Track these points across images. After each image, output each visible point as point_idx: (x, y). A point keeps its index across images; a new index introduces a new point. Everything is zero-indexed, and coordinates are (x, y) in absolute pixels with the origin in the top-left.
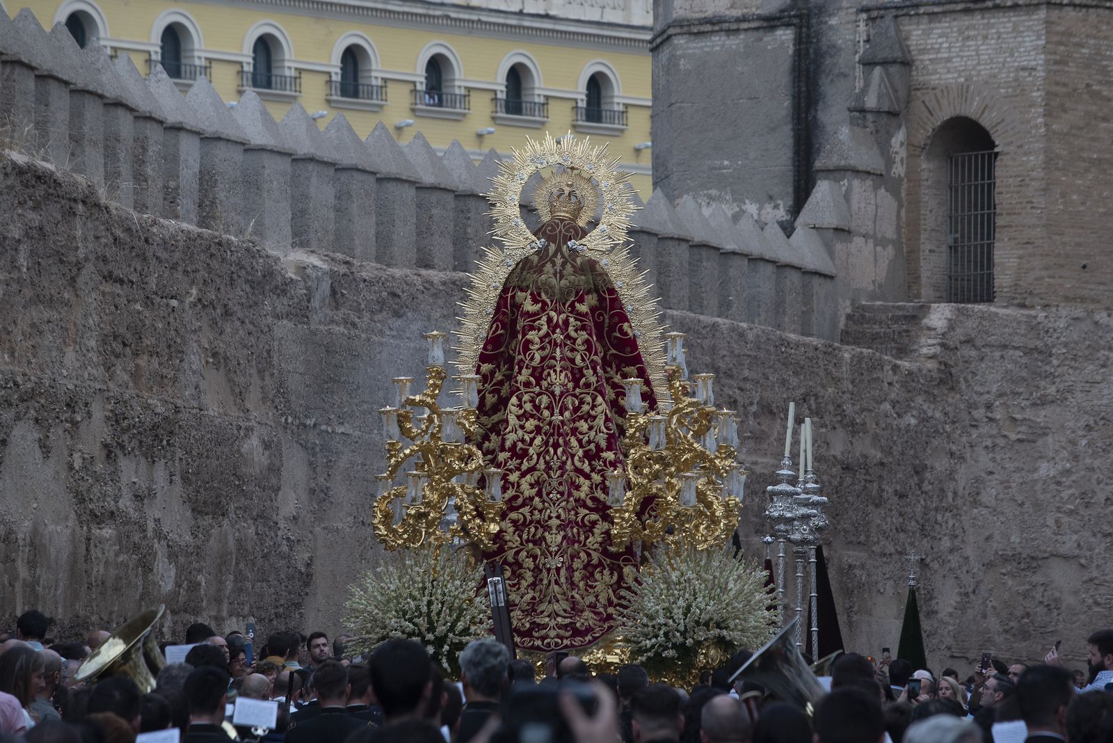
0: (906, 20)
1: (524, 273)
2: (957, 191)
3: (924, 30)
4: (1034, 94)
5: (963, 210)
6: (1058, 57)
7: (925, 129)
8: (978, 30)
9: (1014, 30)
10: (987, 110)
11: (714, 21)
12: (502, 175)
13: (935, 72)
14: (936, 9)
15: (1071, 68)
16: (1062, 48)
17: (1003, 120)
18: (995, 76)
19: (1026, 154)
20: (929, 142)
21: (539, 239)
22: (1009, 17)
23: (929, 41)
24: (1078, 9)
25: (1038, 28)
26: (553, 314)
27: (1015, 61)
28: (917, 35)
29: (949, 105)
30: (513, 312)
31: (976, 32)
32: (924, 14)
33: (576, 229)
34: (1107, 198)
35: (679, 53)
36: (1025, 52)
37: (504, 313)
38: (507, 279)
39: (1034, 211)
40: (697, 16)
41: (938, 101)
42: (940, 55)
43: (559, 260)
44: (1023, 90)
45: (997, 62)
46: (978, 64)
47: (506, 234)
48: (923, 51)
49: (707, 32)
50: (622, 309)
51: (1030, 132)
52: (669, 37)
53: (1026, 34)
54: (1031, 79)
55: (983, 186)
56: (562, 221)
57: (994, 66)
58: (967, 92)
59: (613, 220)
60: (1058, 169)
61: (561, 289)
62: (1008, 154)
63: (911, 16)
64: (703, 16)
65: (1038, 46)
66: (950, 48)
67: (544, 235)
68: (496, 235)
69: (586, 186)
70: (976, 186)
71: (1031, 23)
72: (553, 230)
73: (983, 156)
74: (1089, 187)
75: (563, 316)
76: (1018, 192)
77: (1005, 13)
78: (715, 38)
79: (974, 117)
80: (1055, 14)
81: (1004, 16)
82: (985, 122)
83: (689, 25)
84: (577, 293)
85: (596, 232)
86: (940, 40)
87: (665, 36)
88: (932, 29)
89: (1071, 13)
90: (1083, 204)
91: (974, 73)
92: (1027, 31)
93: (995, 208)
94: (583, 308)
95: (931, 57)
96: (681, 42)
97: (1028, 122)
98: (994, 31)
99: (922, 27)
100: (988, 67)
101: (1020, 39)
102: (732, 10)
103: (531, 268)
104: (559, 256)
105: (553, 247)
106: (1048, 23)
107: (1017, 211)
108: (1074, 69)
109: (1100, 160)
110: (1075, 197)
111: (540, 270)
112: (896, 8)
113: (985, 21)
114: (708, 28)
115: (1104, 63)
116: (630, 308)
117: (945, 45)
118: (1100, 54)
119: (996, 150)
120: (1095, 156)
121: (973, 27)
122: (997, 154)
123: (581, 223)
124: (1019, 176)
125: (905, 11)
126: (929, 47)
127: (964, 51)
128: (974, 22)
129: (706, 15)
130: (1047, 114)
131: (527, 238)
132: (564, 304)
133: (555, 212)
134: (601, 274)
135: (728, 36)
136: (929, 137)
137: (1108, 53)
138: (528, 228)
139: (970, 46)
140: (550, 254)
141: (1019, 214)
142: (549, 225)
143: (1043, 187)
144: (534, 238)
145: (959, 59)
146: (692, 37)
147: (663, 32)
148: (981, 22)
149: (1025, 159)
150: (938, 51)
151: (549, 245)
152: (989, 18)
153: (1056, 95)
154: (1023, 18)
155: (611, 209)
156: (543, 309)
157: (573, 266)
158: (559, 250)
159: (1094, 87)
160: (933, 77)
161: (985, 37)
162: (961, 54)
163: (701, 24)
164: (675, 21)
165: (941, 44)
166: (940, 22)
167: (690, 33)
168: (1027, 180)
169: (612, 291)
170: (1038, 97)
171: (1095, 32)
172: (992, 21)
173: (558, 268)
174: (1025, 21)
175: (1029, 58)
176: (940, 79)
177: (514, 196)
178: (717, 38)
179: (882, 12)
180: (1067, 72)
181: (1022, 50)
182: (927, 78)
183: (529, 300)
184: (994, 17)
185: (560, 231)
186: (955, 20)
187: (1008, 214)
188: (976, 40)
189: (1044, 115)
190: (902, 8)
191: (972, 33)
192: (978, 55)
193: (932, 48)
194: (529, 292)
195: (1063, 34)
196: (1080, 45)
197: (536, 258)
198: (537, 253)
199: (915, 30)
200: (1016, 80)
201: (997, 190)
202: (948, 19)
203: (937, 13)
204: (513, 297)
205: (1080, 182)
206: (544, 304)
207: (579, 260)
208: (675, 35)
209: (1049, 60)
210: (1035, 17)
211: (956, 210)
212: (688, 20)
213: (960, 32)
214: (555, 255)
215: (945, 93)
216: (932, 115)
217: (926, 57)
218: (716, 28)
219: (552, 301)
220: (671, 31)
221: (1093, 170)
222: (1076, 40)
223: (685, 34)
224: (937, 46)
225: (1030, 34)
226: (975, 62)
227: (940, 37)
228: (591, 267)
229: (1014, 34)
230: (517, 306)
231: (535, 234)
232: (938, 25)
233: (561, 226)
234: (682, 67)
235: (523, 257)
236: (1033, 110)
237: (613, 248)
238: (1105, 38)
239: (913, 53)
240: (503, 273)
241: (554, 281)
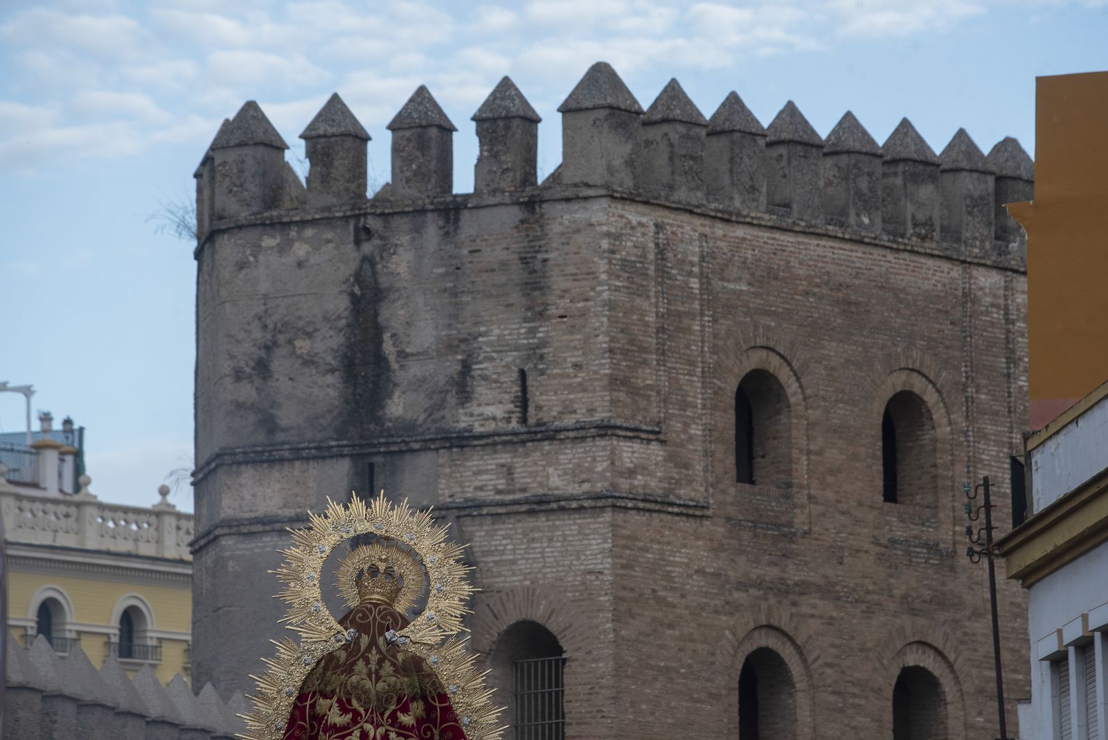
0: (468, 521)
1: (329, 673)
2: (522, 699)
3: (487, 531)
4: (602, 598)
5: (530, 720)
6: (624, 562)
7: (490, 634)
8: (543, 532)
9: (580, 533)
10: (554, 614)
11: (266, 521)
12: (297, 547)
13: (500, 575)
14: (500, 510)
15: (638, 572)
16: (628, 552)
17: (571, 625)
18: (561, 580)
19: (595, 660)
20: (494, 647)
21: (346, 629)
22: (575, 519)
23: (494, 543)
24: (642, 513)
25: (604, 531)
26: (368, 727)
27: (582, 564)
28: (481, 537)
29: (515, 609)
30: (312, 727)
31: (541, 534)
32: (487, 515)
33: (394, 616)
34: (675, 708)
35: (227, 554)
36: (591, 555)
37: (302, 728)
38: (305, 682)
39: (604, 720)
40: (247, 515)
41: (503, 604)
42: (504, 557)
43: (374, 657)
44: (590, 594)
45: (564, 566)
46: (544, 567)
47: (304, 623)
48: (487, 553)
49: (258, 532)
50: (456, 721)
51: (598, 638)
52: (216, 538)
53: (592, 537)
54: (598, 582)
55: (550, 693)
56: (376, 605)
57: (560, 569)
58: (533, 595)
59: (443, 604)
60: (628, 677)
61: (378, 693)
62: (576, 660)
63: (473, 516)
64: (253, 515)
65: (604, 549)
66: (514, 550)
67: (353, 623)
68: (291, 624)
69: (405, 561)
70: (543, 694)
71: (596, 526)
72: (365, 617)
73: (550, 662)
74: (657, 696)
75: (381, 731)
76: (587, 701)
77: (569, 515)
78: (267, 539)
79: (540, 621)
80: (620, 517)
81: (569, 519)
82: (552, 627)
83: (239, 526)
84: (399, 700)
85: (421, 620)
86: (504, 542)
87: (211, 537)
88: (496, 530)
89: (635, 517)
90: (652, 714)
91: (539, 576)
92: (593, 534)
93: (563, 718)
94: (406, 719)
95: (495, 558)
96: (230, 543)
97: (597, 627)
98: (559, 533)
99: (485, 528)
100: (554, 570)
101: (586, 542)
102: (285, 510)
103: (337, 667)
104: (374, 651)
105: (365, 640)
106: (614, 526)
107: (587, 720)
108: (640, 574)
109: (667, 668)
110: (644, 707)
111: (349, 669)
112: (458, 508)
113: (550, 523)
114: (259, 528)
115: (669, 568)
116: (466, 720)
117: (510, 547)
118: (664, 559)
119: (564, 656)
120: (662, 664)
121: (538, 529)
122: (564, 661)
123: (401, 607)
124: (589, 684)
125: (467, 512)
126: (493, 548)
127: (529, 553)
128: (539, 524)
129: (256, 515)
130: (616, 619)
131: (330, 628)
132: (382, 714)
133: (365, 594)
134: (430, 675)
135: (280, 536)
136: (494, 642)
137: (672, 558)
138: (332, 614)
139: (534, 548)
140: (362, 649)
141: (589, 723)
142: (358, 612)
143: (612, 695)
144: (339, 628)
145: (524, 561)
146: (242, 538)
147: (208, 533)
148: (547, 524)
149: (593, 665)
150: (503, 553)
151: (360, 637)
152: (555, 520)
153: (623, 599)
154: (589, 520)
155: (439, 590)
156: (355, 721)
157: (393, 664)
158: (373, 643)
159: (660, 593)
160: (497, 580)
161: (551, 540)
162: (527, 556)
163: (251, 524)
164: (223, 521)
165: (505, 545)
166: (504, 523)
167: (239, 534)
168: (597, 687)
169: (443, 697)
170: (605, 601)
171: (658, 537)
172: (557, 523)
173: (373, 666)
174: (590, 523)
175: (594, 561)
176: (505, 582)
177: (313, 574)
178: (269, 539)
179: (443, 513)
180: (634, 576)
181: (588, 553)
182: (492, 580)
183: (335, 709)
184: (559, 520)
185: (375, 619)
186: (519, 521)
187: (578, 724)
188: (542, 543)
189: (613, 620)
190: (464, 508)
191: (537, 535)
192: (543, 557)
193: (497, 550)
194: (335, 698)
195: (628, 537)
196: (646, 550)
197: (343, 655)
198: (345, 647)
199: (478, 531)
200: (583, 583)
201: (566, 698)
202: (512, 521)
203: (500, 514)
204: (313, 706)
205: (648, 691)
206: (356, 714)
207: (400, 657)
208: (223, 535)
209: (616, 564)
210: (600, 520)
211: (523, 720)
212: (237, 520)
213: (525, 534)
214: (369, 649)
215: (511, 595)
216: (497, 618)
217: (490, 559)
218: (268, 528)
219: (366, 711)
220: (219, 532)
221: (661, 678)
222: (641, 544)
223: (233, 534)
224: (501, 548)
225: (596, 536)
226: (540, 565)
227: (504, 538)
228: (415, 665)
229: (580, 537)
230: (318, 718)
231: (341, 622)
232: (502, 526)
233: (375, 612)
234: (230, 569)
235: (326, 653)
236: (601, 615)
237: (444, 642)
238: (668, 543)
239: (476, 555)
240: (299, 674)
241: (368, 684)
